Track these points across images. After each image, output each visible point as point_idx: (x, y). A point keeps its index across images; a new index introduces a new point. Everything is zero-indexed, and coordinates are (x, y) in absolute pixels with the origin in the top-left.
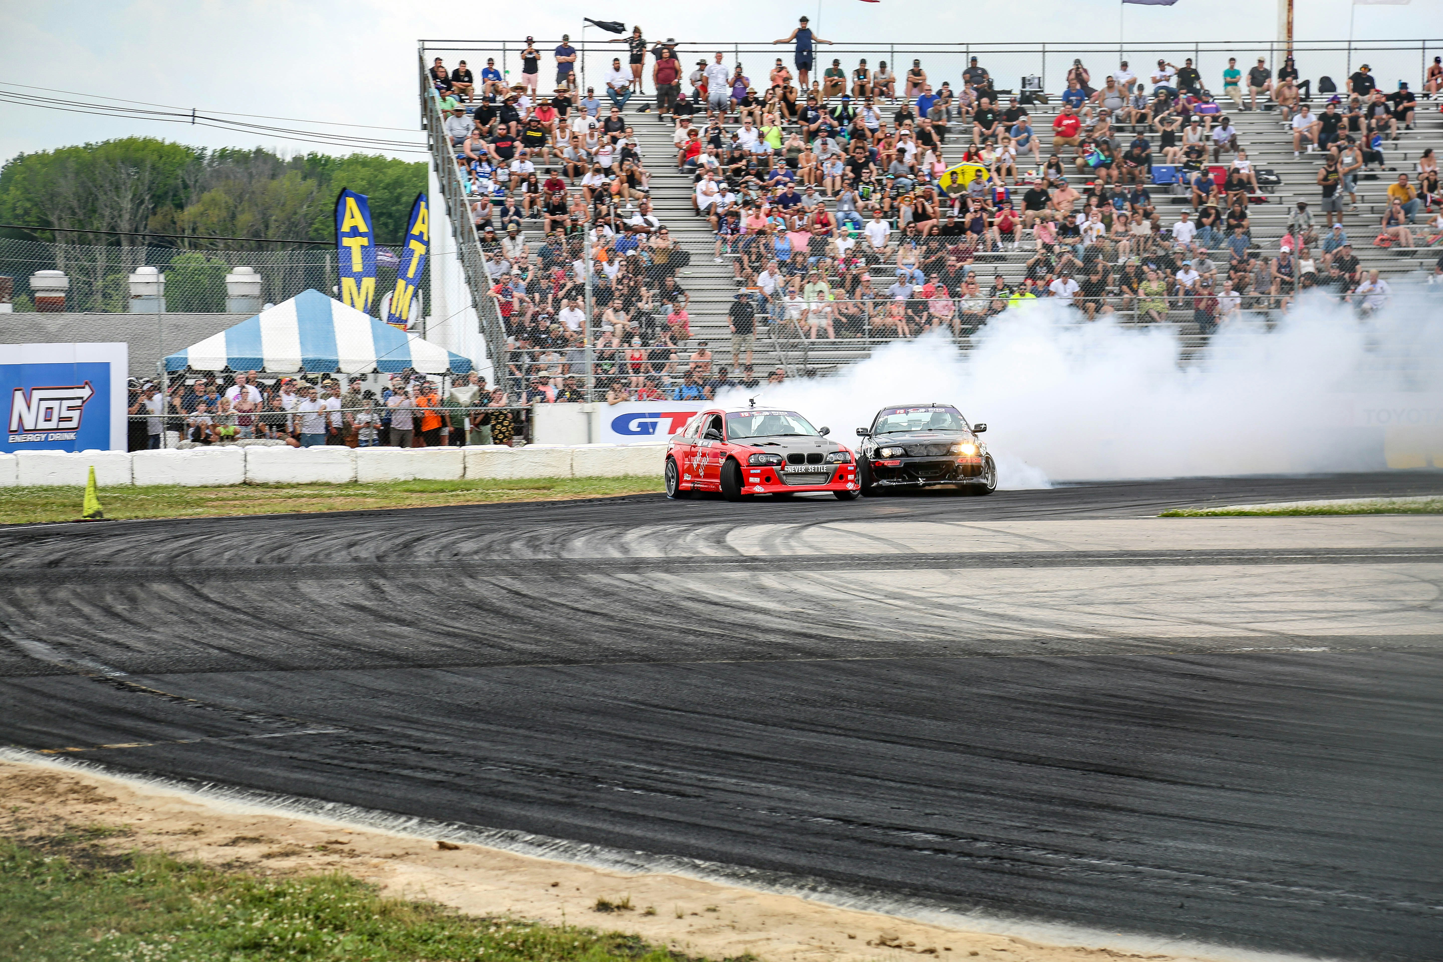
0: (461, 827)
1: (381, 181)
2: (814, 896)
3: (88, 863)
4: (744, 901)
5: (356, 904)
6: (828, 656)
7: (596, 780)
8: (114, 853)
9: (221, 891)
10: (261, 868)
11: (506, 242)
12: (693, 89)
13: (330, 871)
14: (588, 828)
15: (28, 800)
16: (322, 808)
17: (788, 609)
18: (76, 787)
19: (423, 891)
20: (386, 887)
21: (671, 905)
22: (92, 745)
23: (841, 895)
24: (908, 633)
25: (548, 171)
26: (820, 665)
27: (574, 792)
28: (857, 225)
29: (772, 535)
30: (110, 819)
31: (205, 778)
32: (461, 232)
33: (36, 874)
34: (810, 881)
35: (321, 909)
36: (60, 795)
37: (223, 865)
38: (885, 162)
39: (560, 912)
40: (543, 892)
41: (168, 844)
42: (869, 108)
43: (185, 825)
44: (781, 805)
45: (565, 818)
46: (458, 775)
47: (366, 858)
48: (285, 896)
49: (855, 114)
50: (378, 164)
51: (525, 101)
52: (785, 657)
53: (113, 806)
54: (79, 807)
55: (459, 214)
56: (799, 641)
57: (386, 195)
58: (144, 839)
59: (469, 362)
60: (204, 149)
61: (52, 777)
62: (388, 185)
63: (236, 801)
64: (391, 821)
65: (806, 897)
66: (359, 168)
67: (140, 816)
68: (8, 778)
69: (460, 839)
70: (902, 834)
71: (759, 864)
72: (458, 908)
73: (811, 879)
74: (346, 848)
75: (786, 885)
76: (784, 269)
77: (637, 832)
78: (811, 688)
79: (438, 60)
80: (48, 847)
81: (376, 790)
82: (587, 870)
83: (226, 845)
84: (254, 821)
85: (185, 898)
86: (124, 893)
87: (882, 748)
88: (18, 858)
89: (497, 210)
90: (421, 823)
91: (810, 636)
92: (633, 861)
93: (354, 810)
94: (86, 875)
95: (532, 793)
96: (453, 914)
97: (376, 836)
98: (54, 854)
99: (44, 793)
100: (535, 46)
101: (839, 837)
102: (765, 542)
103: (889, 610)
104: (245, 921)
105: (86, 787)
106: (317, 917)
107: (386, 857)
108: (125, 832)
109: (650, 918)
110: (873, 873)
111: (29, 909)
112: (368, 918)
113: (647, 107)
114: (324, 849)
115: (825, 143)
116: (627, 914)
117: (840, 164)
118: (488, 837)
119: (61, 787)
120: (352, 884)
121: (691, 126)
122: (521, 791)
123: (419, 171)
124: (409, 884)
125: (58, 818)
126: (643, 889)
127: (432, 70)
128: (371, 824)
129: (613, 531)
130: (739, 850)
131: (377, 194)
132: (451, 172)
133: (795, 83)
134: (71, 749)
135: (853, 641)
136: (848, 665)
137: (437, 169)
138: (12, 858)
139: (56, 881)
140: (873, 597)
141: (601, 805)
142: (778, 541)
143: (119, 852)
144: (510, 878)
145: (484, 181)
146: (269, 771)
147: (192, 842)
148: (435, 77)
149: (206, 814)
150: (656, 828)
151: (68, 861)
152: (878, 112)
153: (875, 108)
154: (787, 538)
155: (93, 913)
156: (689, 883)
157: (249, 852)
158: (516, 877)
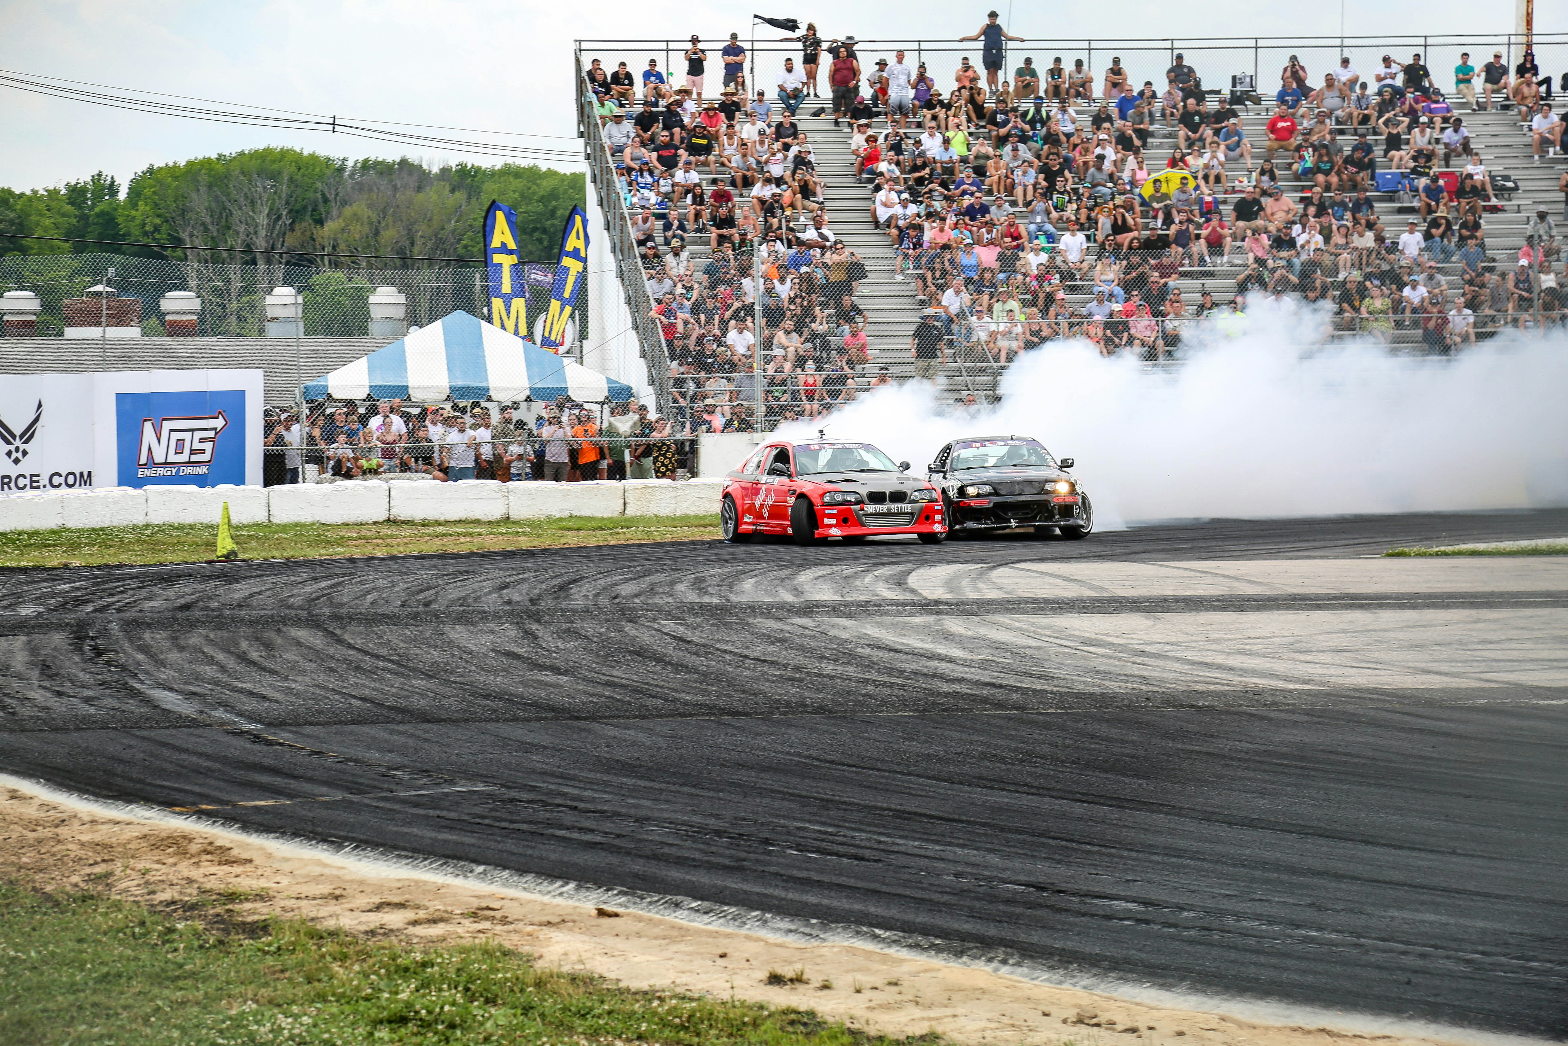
0: (621, 893)
1: (534, 194)
2: (1005, 969)
3: (223, 930)
4: (928, 975)
5: (508, 975)
6: (1019, 708)
7: (767, 842)
8: (250, 919)
9: (364, 960)
10: (407, 936)
11: (669, 259)
12: (872, 91)
13: (481, 939)
14: (758, 894)
15: (158, 862)
16: (471, 872)
17: (976, 657)
18: (210, 848)
19: (581, 962)
20: (541, 957)
21: (849, 978)
22: (227, 803)
23: (1034, 969)
24: (1107, 683)
25: (714, 181)
26: (1010, 718)
27: (744, 855)
28: (1051, 238)
29: (958, 577)
30: (246, 883)
31: (346, 839)
32: (620, 249)
33: (168, 941)
34: (1001, 953)
35: (471, 980)
36: (192, 856)
37: (366, 932)
38: (1082, 169)
39: (729, 985)
40: (710, 963)
41: (308, 909)
42: (1064, 110)
43: (325, 889)
44: (969, 870)
45: (733, 883)
46: (618, 836)
47: (519, 926)
48: (432, 966)
49: (1049, 117)
50: (532, 175)
52: (972, 709)
53: (249, 868)
54: (213, 869)
55: (618, 228)
56: (987, 692)
57: (541, 208)
58: (282, 903)
59: (629, 389)
60: (345, 160)
61: (184, 837)
62: (543, 197)
63: (381, 863)
64: (545, 886)
65: (996, 970)
66: (511, 179)
67: (277, 879)
68: (138, 838)
69: (621, 905)
70: (1101, 902)
71: (944, 934)
72: (618, 980)
73: (1001, 950)
74: (498, 915)
75: (974, 957)
77: (812, 899)
78: (1000, 742)
79: (596, 61)
80: (180, 912)
81: (530, 852)
82: (758, 940)
83: (370, 911)
84: (400, 885)
85: (327, 968)
86: (260, 961)
87: (1078, 809)
88: (148, 924)
89: (659, 224)
90: (579, 888)
91: (1000, 687)
92: (807, 930)
93: (506, 874)
94: (221, 942)
95: (698, 855)
96: (614, 987)
97: (530, 902)
98: (187, 920)
99: (175, 854)
100: (701, 46)
101: (1031, 905)
102: (950, 584)
103: (1086, 658)
104: (390, 993)
105: (221, 847)
106: (467, 989)
107: (541, 925)
108: (262, 897)
109: (826, 992)
110: (1069, 945)
111: (160, 978)
112: (522, 991)
113: (822, 110)
114: (475, 915)
115: (1015, 149)
116: (801, 987)
117: (1032, 172)
118: (651, 903)
119: (194, 848)
120: (505, 954)
121: (870, 132)
122: (686, 854)
123: (576, 182)
124: (565, 954)
125: (190, 881)
126: (818, 960)
127: (590, 73)
128: (525, 889)
129: (785, 572)
130: (922, 918)
131: (530, 208)
132: (610, 183)
133: (983, 84)
134: (204, 807)
135: (1047, 692)
136: (1041, 718)
137: (594, 180)
138: (142, 924)
139: (189, 948)
140: (1068, 644)
141: (772, 869)
142: (965, 583)
143: (256, 918)
144: (675, 947)
145: (646, 192)
146: (415, 831)
147: (333, 907)
148: (593, 80)
149: (348, 877)
150: (833, 894)
151: (201, 927)
152: (1074, 114)
153: (1071, 110)
154: (973, 579)
155: (228, 983)
156: (868, 954)
157: (394, 919)
158: (681, 947)
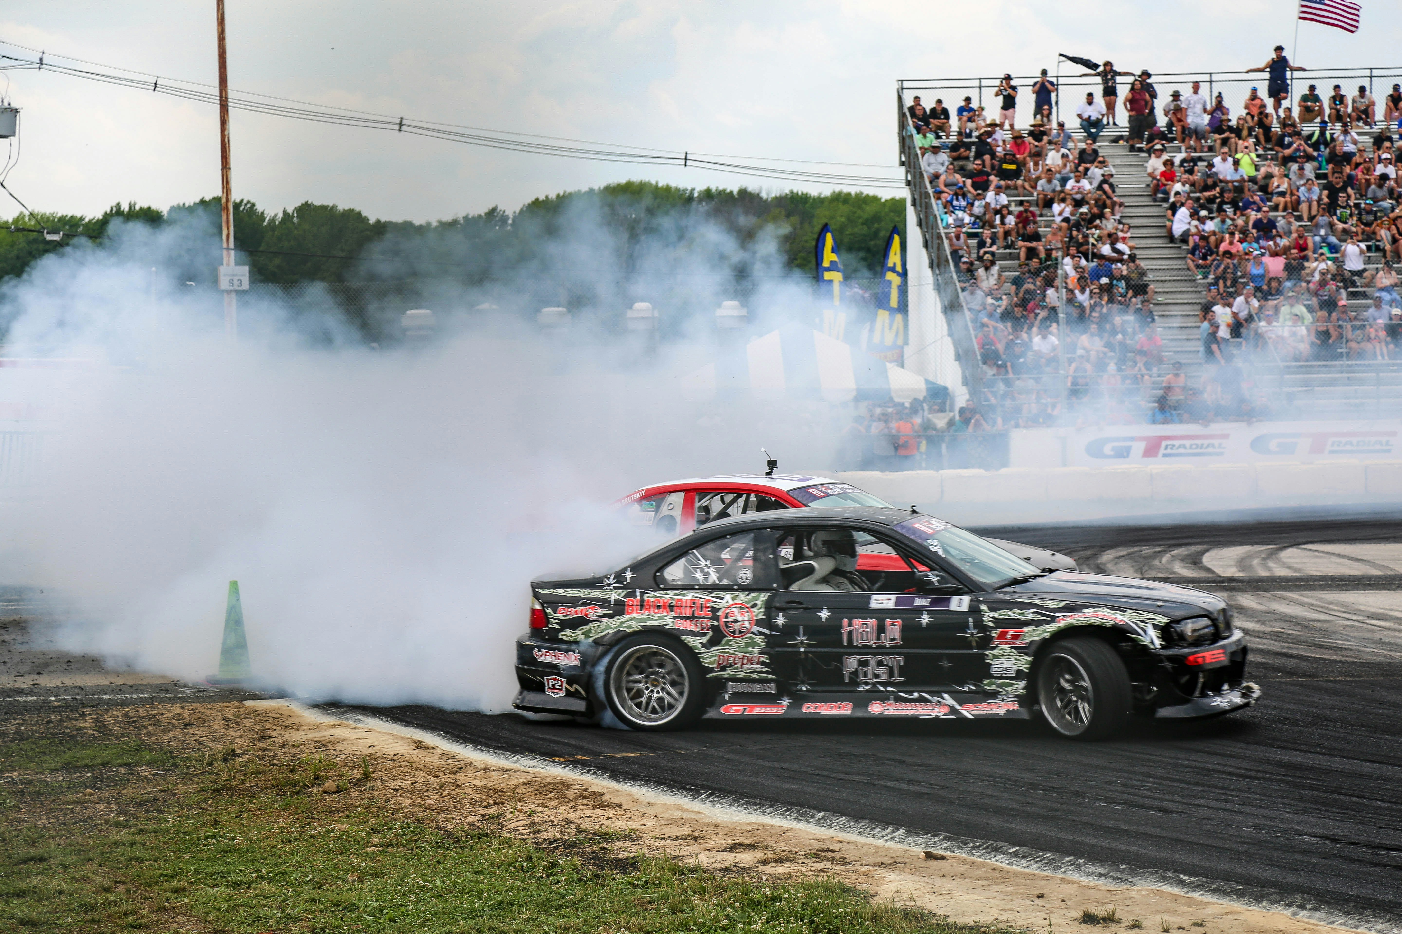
0: (946, 838)
1: (860, 217)
2: (1303, 914)
3: (598, 865)
4: (1231, 917)
5: (848, 910)
6: (1309, 676)
7: (1078, 794)
8: (621, 856)
9: (721, 894)
10: (757, 873)
11: (981, 271)
12: (1166, 119)
13: (823, 877)
14: (1071, 841)
15: (542, 805)
16: (812, 817)
17: (1268, 629)
18: (585, 793)
19: (912, 899)
20: (876, 894)
21: (1158, 918)
22: (598, 754)
23: (1331, 914)
24: (1393, 654)
25: (1021, 203)
26: (1301, 685)
27: (1057, 806)
28: (1334, 249)
29: (1249, 557)
30: (617, 825)
31: (703, 787)
32: (936, 264)
33: (551, 874)
34: (1299, 899)
35: (815, 913)
36: (570, 800)
37: (722, 870)
38: (1363, 186)
39: (1047, 922)
40: (1029, 902)
41: (670, 848)
42: (1346, 132)
43: (685, 831)
44: (1266, 822)
45: (1049, 831)
46: (942, 787)
47: (857, 866)
48: (781, 901)
49: (1332, 139)
50: (862, 201)
51: (1000, 135)
52: (1265, 677)
53: (619, 811)
54: (588, 812)
55: (935, 246)
56: (1278, 661)
57: (865, 230)
58: (648, 843)
59: (945, 389)
60: (693, 190)
61: (563, 784)
62: (867, 220)
63: (733, 808)
64: (878, 832)
65: (1295, 914)
66: (840, 205)
67: (644, 822)
68: (523, 784)
69: (946, 849)
70: (1393, 853)
71: (1245, 881)
72: (947, 916)
73: (1299, 896)
74: (837, 856)
75: (1273, 902)
76: (1259, 294)
77: (1120, 846)
78: (1292, 707)
79: (917, 99)
80: (561, 849)
81: (864, 801)
82: (1072, 882)
83: (724, 851)
84: (750, 828)
85: (688, 901)
86: (631, 893)
87: (1368, 768)
88: (534, 859)
89: (973, 242)
90: (908, 833)
91: (1291, 656)
92: (1117, 875)
93: (843, 820)
94: (597, 876)
95: (1015, 806)
96: (943, 922)
97: (865, 845)
98: (567, 856)
99: (556, 798)
101: (1327, 856)
102: (1242, 563)
103: (1372, 631)
104: (744, 923)
105: (594, 793)
106: (812, 922)
107: (875, 865)
108: (631, 836)
109: (1137, 931)
110: (1363, 892)
111: (546, 907)
112: (861, 924)
113: (1121, 137)
114: (817, 856)
115: (1301, 169)
116: (1114, 927)
117: (1316, 189)
118: (973, 848)
119: (571, 793)
120: (844, 891)
121: (1165, 156)
122: (1005, 804)
123: (897, 207)
124: (898, 892)
125: (569, 822)
126: (1128, 902)
127: (911, 109)
128: (860, 833)
129: (1089, 553)
130: (1224, 866)
131: (856, 230)
132: (928, 207)
133: (1270, 109)
134: (579, 757)
135: (1335, 661)
136: (1331, 685)
137: (914, 203)
138: (530, 859)
139: (570, 881)
140: (1355, 617)
141: (1084, 819)
142: (1256, 562)
143: (626, 855)
144: (997, 888)
145: (960, 214)
146: (762, 781)
147: (692, 847)
148: (913, 115)
149: (704, 821)
150: (1140, 842)
151: (579, 863)
152: (1356, 137)
153: (1353, 133)
154: (1264, 559)
155: (604, 912)
156: (1175, 898)
157: (746, 858)
158: (1002, 888)
